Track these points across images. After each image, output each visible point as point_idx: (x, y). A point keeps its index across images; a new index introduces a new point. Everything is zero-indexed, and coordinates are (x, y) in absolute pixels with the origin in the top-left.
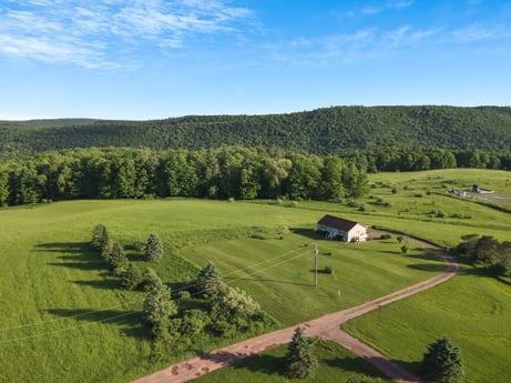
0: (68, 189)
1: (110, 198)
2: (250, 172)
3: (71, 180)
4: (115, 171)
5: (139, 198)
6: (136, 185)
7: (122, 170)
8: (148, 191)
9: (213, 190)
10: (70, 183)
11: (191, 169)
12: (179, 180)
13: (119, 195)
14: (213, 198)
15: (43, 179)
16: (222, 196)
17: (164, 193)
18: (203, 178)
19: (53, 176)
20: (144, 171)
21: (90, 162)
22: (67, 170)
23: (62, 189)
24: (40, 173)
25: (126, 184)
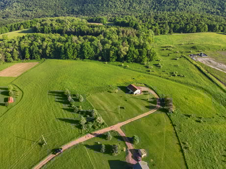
0: (50, 55)
1: (65, 59)
2: (113, 52)
3: (51, 52)
4: (66, 50)
5: (75, 59)
6: (73, 55)
7: (68, 50)
8: (77, 57)
9: (100, 58)
10: (51, 53)
11: (92, 49)
12: (88, 53)
13: (68, 58)
14: (100, 61)
15: (41, 51)
16: (103, 60)
17: (83, 58)
18: (96, 53)
19: (44, 50)
20: (76, 50)
21: (56, 45)
22: (49, 48)
23: (48, 55)
24: (39, 49)
25: (70, 55)
